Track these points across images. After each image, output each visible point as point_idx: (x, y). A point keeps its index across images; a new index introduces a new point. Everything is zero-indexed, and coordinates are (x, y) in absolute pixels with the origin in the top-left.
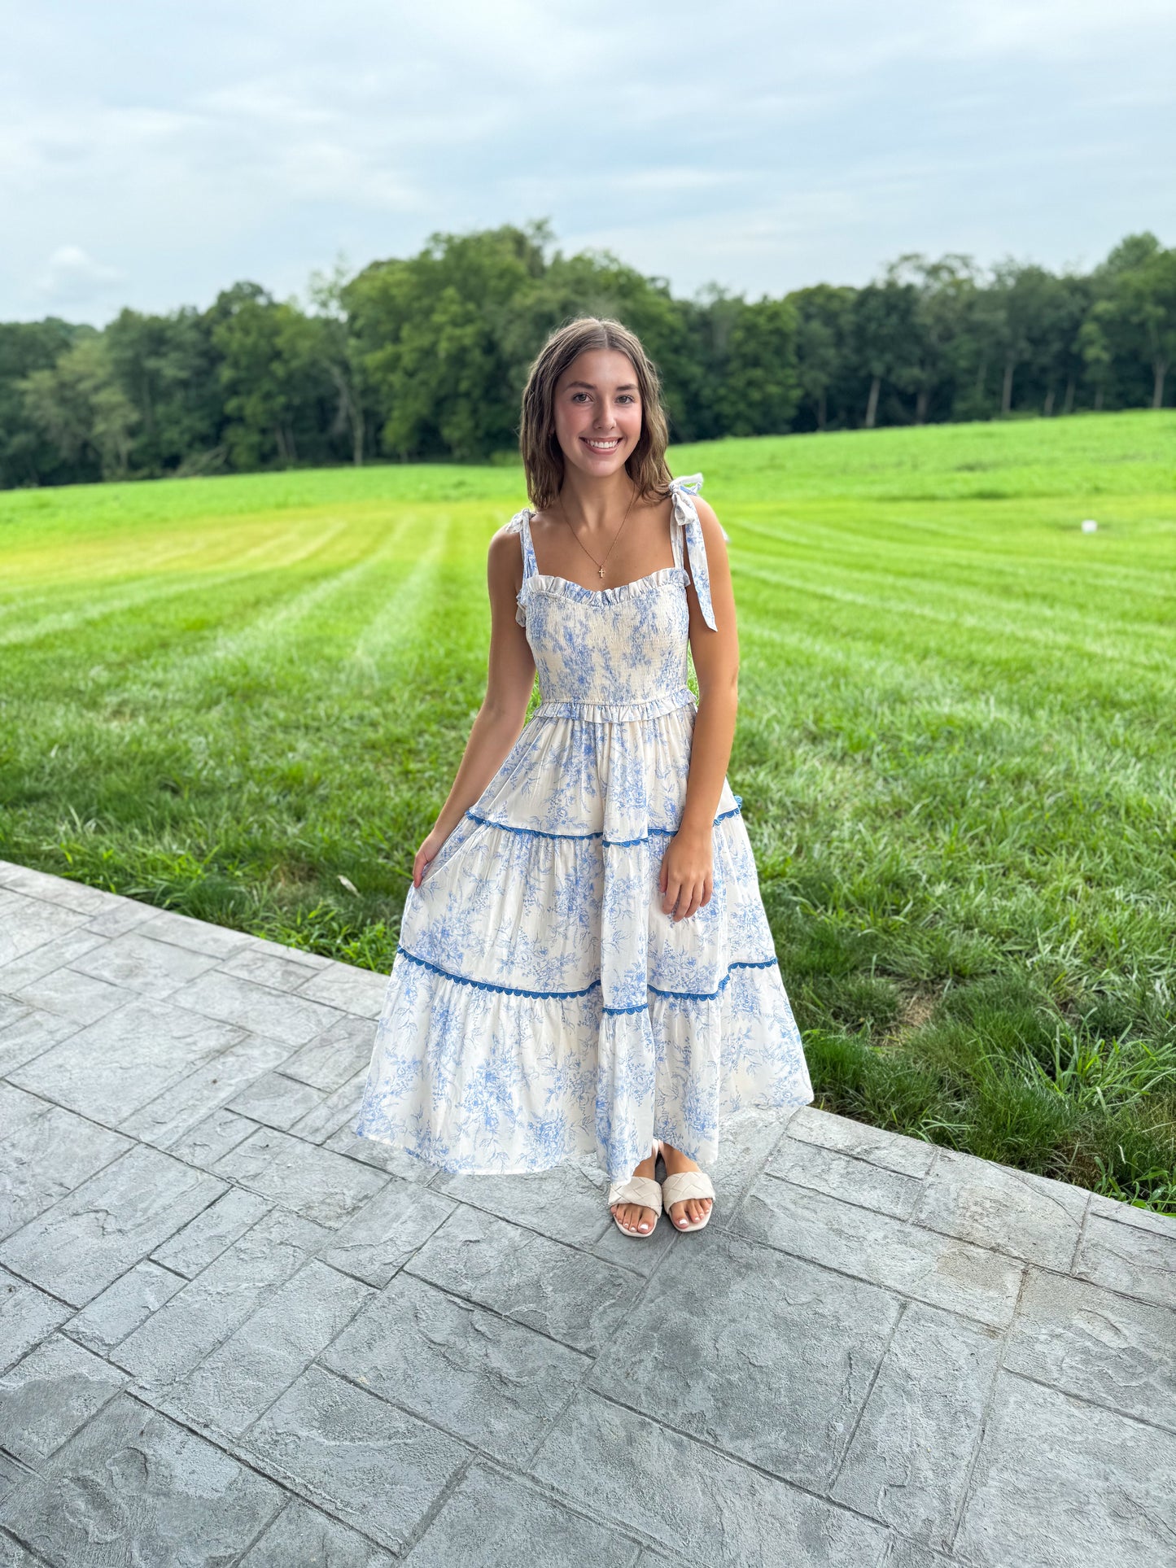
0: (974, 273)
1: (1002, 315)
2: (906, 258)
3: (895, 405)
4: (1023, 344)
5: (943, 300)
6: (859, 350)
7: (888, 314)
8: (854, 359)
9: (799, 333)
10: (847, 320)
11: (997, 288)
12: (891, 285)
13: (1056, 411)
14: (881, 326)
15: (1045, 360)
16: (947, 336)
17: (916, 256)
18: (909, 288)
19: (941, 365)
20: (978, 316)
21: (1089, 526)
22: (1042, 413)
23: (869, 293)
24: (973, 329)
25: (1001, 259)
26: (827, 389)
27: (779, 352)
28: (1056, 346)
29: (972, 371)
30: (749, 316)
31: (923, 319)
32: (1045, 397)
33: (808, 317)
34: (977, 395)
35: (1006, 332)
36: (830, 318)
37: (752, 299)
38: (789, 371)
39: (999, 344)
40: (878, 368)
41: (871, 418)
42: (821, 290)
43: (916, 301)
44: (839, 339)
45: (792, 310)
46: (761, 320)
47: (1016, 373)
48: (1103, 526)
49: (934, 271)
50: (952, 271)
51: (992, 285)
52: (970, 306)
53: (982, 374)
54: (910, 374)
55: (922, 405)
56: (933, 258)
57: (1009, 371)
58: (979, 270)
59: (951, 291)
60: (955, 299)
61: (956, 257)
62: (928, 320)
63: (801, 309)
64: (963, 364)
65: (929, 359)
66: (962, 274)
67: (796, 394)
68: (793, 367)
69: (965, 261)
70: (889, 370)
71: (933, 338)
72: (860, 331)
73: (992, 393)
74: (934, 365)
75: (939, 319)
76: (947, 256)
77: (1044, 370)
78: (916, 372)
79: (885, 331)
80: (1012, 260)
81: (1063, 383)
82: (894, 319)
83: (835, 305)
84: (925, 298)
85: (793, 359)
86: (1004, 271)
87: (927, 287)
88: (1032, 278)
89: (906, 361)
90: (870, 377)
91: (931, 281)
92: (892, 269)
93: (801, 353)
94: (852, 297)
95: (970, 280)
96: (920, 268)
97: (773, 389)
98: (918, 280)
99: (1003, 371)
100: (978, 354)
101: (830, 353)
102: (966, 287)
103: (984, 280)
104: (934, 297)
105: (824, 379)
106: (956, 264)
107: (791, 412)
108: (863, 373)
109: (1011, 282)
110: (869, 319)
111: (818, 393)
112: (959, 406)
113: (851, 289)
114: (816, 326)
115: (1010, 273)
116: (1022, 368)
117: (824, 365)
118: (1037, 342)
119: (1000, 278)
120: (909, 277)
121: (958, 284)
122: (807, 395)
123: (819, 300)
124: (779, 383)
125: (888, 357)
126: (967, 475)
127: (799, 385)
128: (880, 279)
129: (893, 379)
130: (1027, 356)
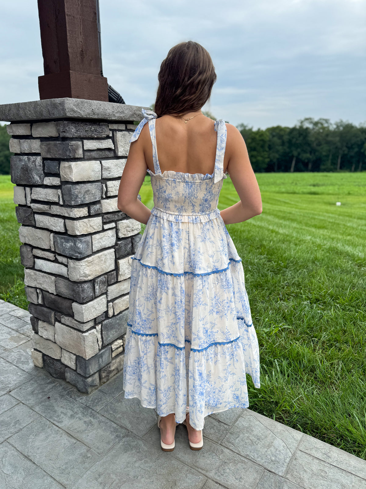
0: (329, 125)
1: (338, 139)
2: (307, 119)
3: (301, 166)
4: (345, 148)
5: (319, 133)
6: (289, 147)
7: (300, 137)
8: (287, 150)
9: (270, 141)
10: (286, 138)
11: (336, 130)
12: (301, 127)
13: (356, 170)
14: (297, 140)
15: (352, 154)
16: (319, 144)
17: (310, 119)
18: (307, 129)
19: (317, 154)
20: (330, 139)
21: (339, 204)
22: (351, 171)
23: (294, 129)
24: (328, 143)
25: (338, 121)
26: (278, 159)
27: (262, 147)
28: (356, 150)
29: (327, 156)
30: (253, 135)
31: (311, 138)
32: (352, 166)
33: (274, 136)
34: (329, 164)
35: (339, 144)
36: (280, 137)
37: (255, 129)
38: (265, 153)
39: (336, 148)
40: (295, 153)
41: (292, 169)
42: (278, 128)
43: (309, 133)
44: (283, 144)
45: (268, 134)
46: (257, 136)
47: (342, 158)
48: (343, 204)
49: (316, 124)
50: (322, 124)
51: (335, 129)
52: (327, 135)
53: (330, 157)
54: (306, 156)
55: (310, 166)
56: (316, 119)
57: (340, 157)
58: (331, 124)
59: (321, 131)
60: (322, 133)
61: (324, 120)
62: (313, 139)
63: (271, 134)
64: (324, 153)
65: (313, 151)
66: (326, 125)
67: (267, 160)
68: (267, 152)
69: (327, 121)
70: (299, 154)
71: (314, 145)
72: (290, 142)
73: (334, 163)
74: (315, 153)
75: (317, 139)
76: (321, 119)
77: (352, 157)
78: (308, 155)
79: (298, 142)
80: (342, 121)
81: (358, 162)
82: (301, 138)
83: (282, 133)
84: (313, 132)
85: (267, 149)
86: (339, 125)
87: (314, 129)
88: (349, 128)
89: (305, 152)
90: (293, 156)
91: (315, 127)
92: (302, 122)
93: (270, 147)
94: (288, 130)
95: (328, 127)
96: (311, 123)
97: (260, 158)
98: (311, 126)
99: (338, 157)
100: (330, 151)
101: (280, 148)
102: (326, 129)
103: (333, 127)
104: (315, 132)
105: (277, 156)
106: (324, 122)
107: (265, 166)
108: (290, 155)
109: (341, 128)
110: (293, 138)
111: (275, 160)
112: (322, 167)
113: (288, 128)
114: (275, 139)
115: (341, 126)
116: (344, 156)
117: (277, 151)
118: (350, 148)
119: (338, 127)
120: (307, 125)
121: (324, 128)
122: (271, 161)
123: (277, 131)
124: (262, 157)
125: (299, 150)
126: (312, 187)
127: (269, 157)
128: (298, 125)
129: (300, 157)
130: (346, 152)
